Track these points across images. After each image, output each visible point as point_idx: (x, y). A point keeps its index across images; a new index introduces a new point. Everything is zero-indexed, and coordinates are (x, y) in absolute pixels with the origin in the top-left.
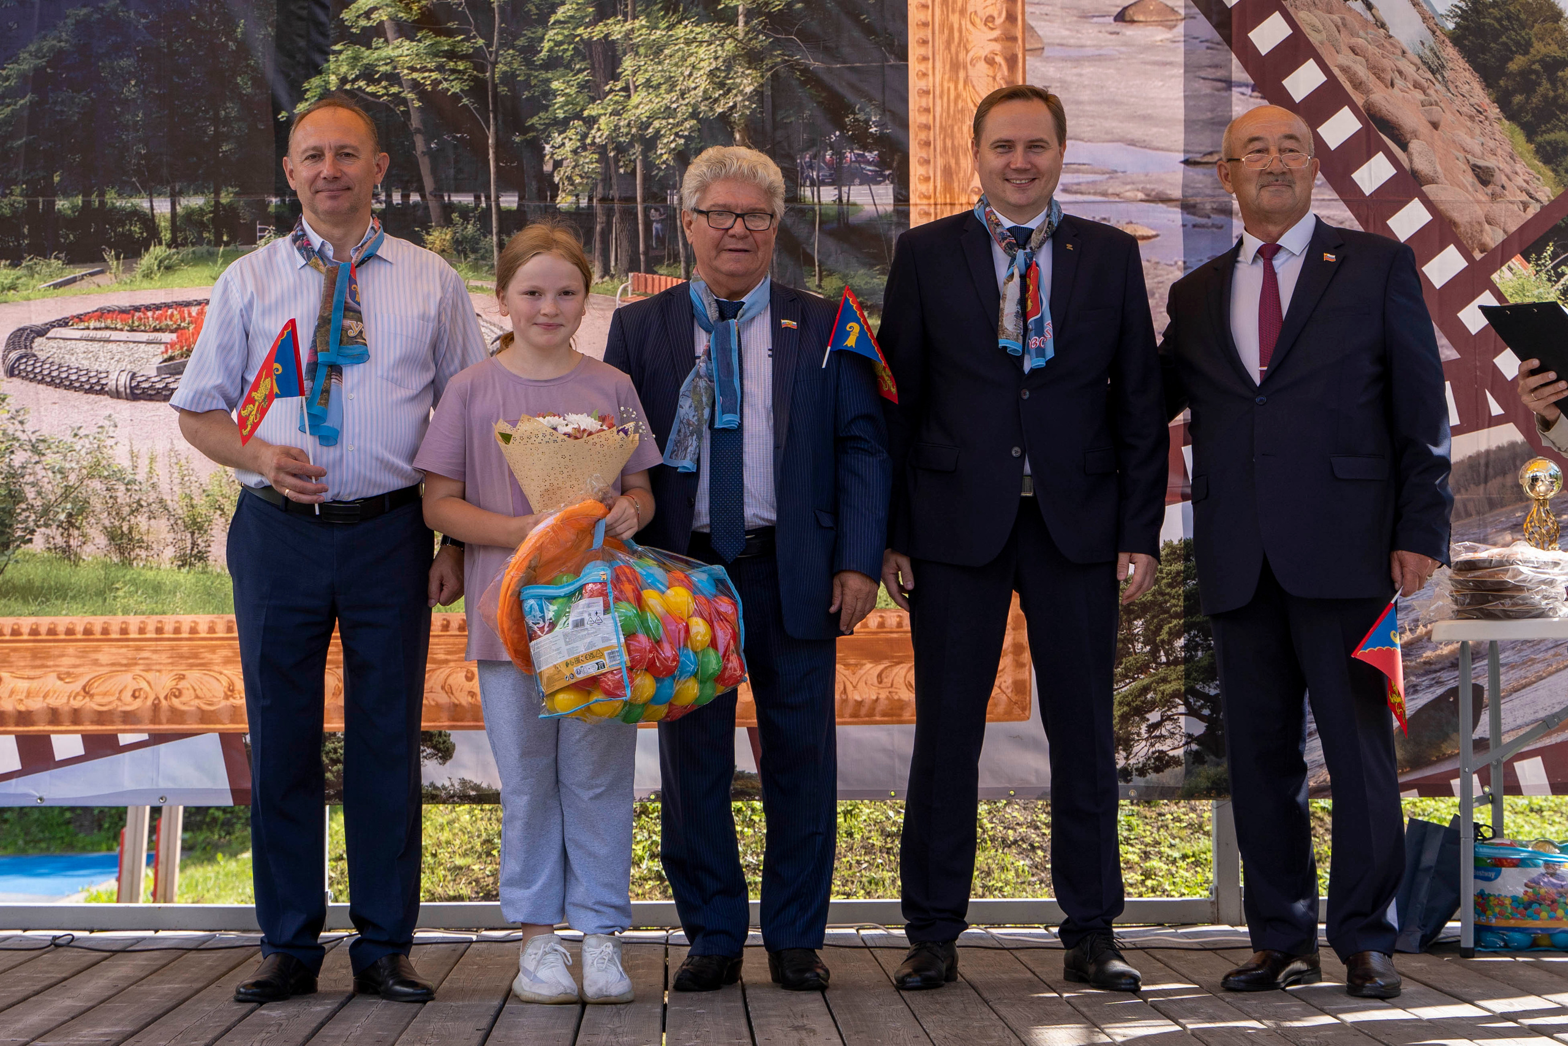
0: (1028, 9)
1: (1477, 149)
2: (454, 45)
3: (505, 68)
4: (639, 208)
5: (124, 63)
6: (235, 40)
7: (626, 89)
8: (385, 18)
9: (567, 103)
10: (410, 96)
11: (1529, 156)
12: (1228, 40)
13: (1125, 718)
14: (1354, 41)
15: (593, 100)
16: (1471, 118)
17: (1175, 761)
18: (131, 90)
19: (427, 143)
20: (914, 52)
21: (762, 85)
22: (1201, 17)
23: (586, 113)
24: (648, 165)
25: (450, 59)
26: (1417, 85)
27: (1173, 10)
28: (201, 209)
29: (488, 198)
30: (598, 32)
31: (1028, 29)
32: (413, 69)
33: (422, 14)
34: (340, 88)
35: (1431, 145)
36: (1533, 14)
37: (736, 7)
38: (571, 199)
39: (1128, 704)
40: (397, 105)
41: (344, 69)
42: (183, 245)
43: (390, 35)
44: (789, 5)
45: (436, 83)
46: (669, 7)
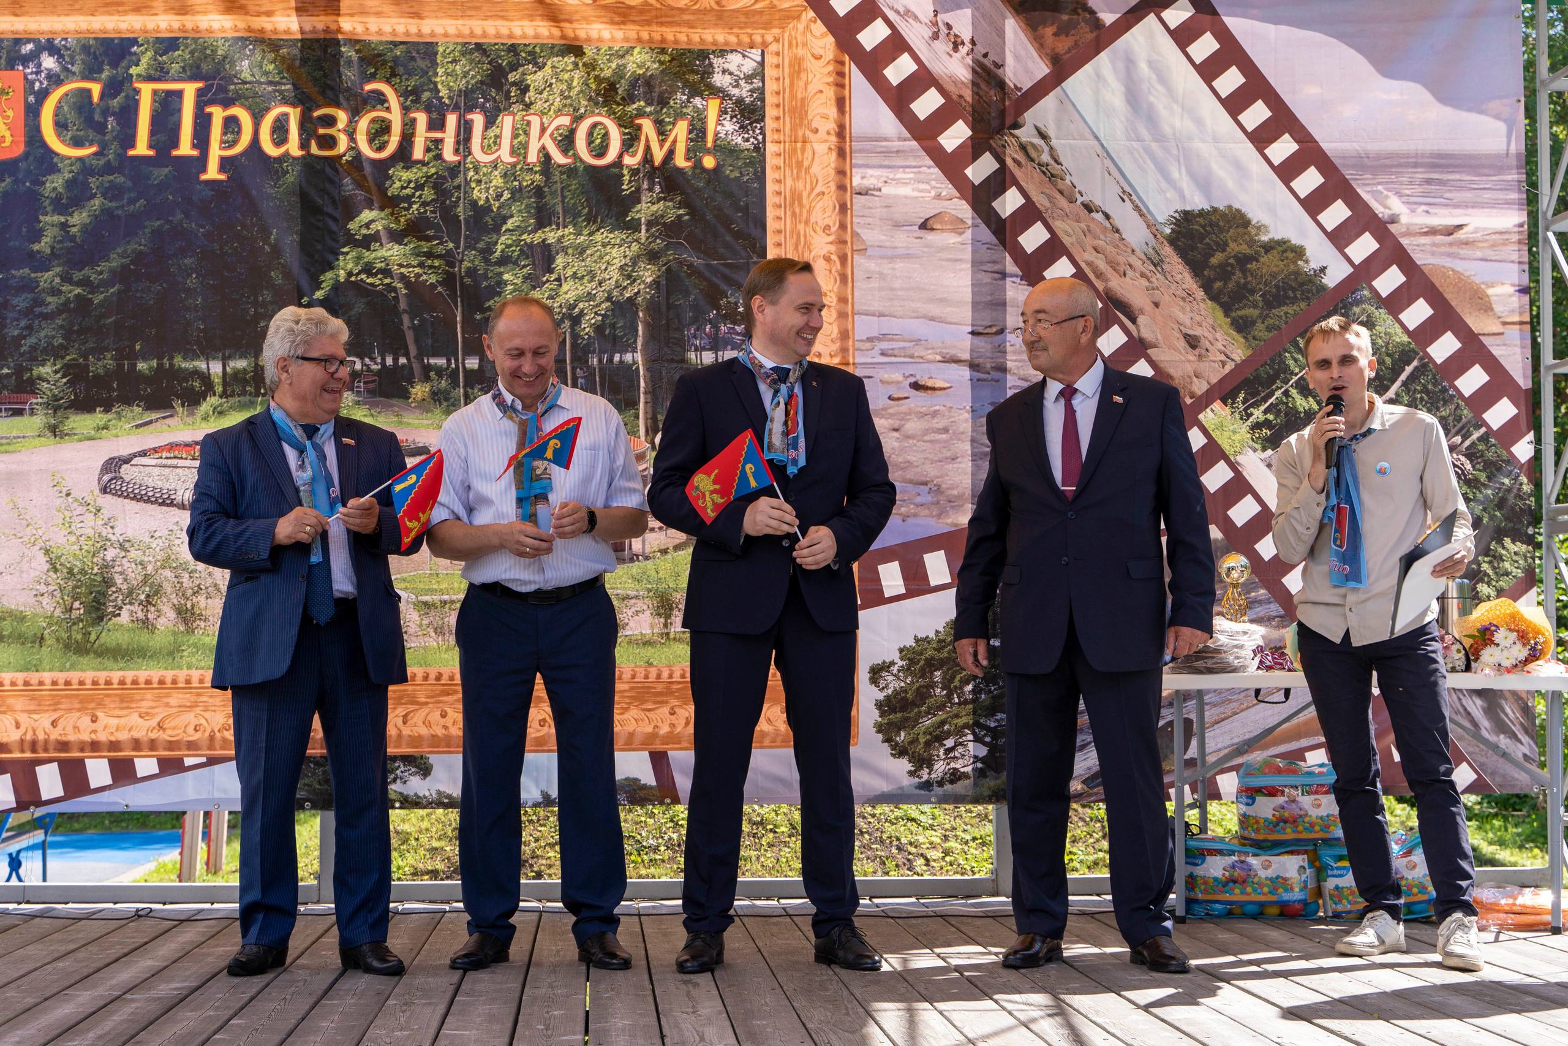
0: (855, 220)
1: (1188, 322)
2: (431, 248)
3: (469, 265)
4: (568, 368)
5: (187, 261)
6: (270, 244)
7: (558, 279)
8: (380, 228)
9: (515, 290)
10: (399, 285)
11: (1226, 327)
12: (1003, 242)
13: (928, 744)
14: (1096, 242)
15: (534, 288)
16: (1183, 299)
17: (965, 776)
18: (193, 281)
19: (412, 320)
21: (658, 277)
22: (983, 226)
24: (575, 336)
25: (428, 258)
26: (1143, 275)
27: (962, 221)
28: (245, 369)
29: (457, 360)
30: (538, 237)
31: (855, 234)
32: (401, 266)
33: (408, 225)
34: (347, 280)
35: (1153, 319)
36: (1228, 222)
37: (640, 219)
39: (930, 734)
40: (390, 292)
41: (350, 266)
42: (231, 396)
43: (384, 240)
44: (679, 217)
45: (418, 276)
46: (591, 219)
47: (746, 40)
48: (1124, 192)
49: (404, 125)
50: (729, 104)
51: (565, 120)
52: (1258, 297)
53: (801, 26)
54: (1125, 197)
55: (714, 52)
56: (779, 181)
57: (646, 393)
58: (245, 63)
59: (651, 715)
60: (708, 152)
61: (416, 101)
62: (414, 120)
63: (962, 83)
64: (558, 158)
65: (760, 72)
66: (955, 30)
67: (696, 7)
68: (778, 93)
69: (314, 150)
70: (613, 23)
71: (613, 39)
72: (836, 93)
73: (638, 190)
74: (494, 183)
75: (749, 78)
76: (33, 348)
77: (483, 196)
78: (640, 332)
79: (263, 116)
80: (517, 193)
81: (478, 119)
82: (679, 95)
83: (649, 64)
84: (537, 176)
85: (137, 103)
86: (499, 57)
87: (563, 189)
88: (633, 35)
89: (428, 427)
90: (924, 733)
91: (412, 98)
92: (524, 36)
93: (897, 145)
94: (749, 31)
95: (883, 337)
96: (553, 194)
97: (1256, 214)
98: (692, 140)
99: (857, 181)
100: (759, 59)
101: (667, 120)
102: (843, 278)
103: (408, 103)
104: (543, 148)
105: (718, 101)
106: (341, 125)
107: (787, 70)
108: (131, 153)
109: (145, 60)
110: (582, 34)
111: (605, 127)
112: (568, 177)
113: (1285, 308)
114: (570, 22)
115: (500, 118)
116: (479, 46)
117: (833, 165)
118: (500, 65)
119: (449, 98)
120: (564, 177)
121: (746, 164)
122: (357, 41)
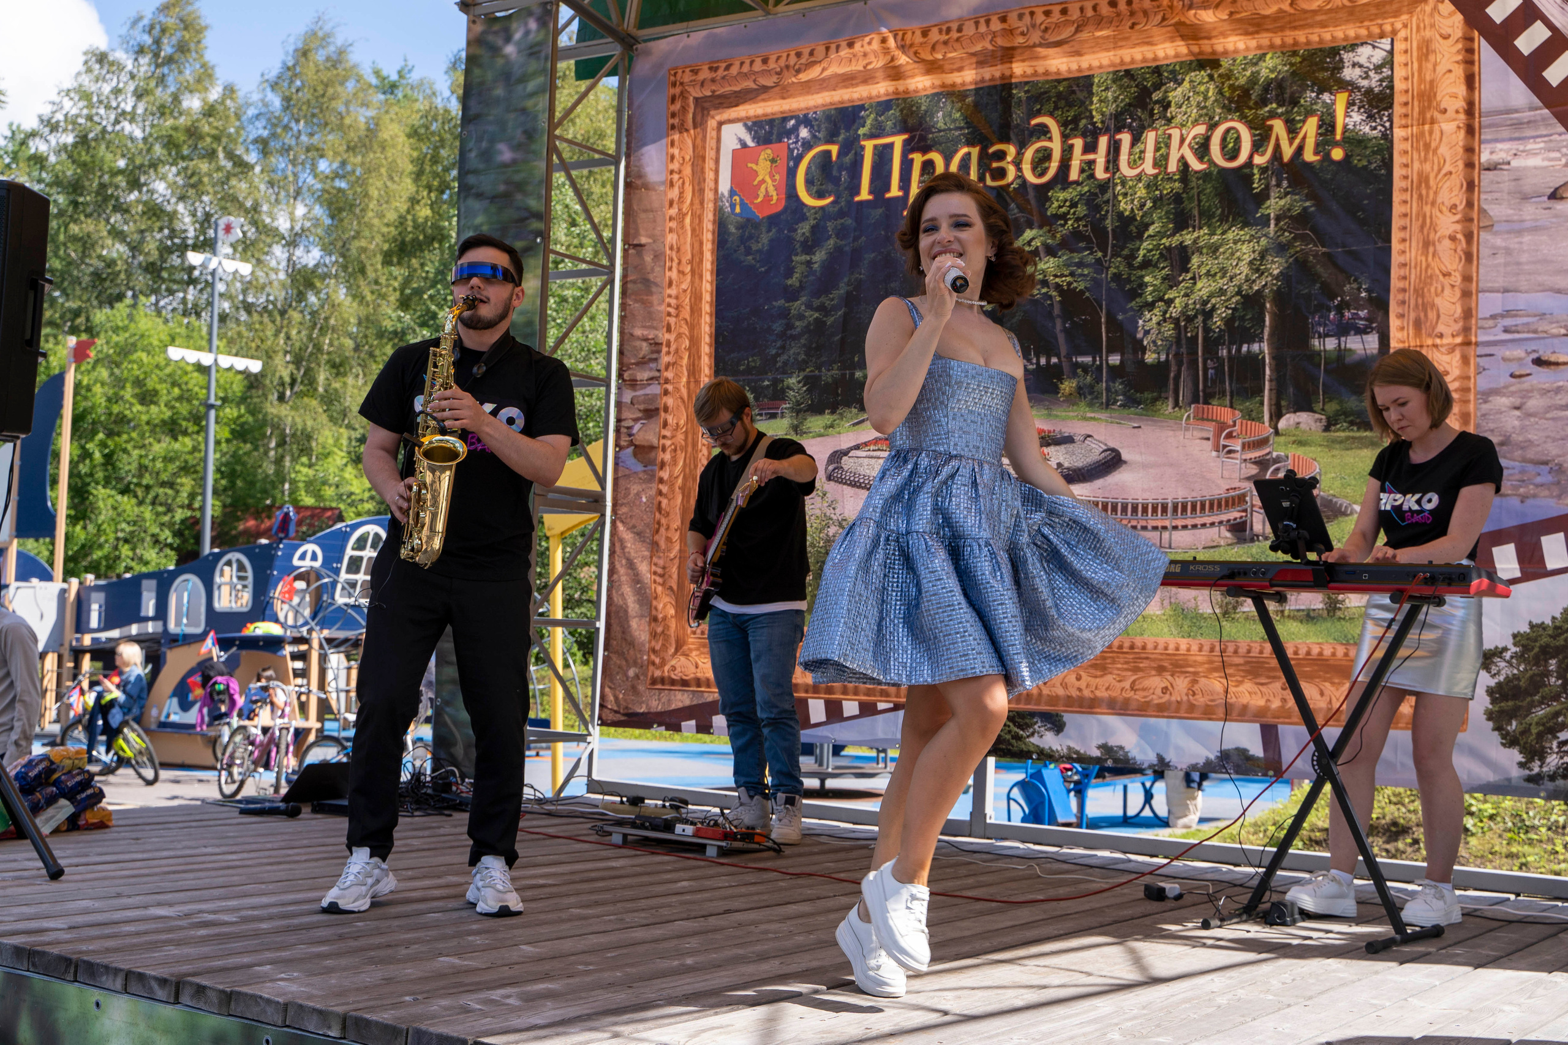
0: (1483, 197)
2: (1082, 258)
3: (1114, 271)
4: (1200, 360)
7: (1193, 278)
8: (1040, 245)
9: (1154, 291)
10: (1054, 294)
13: (1540, 736)
15: (1171, 287)
19: (1064, 323)
20: (1396, 235)
21: (1285, 268)
23: (1166, 297)
24: (1207, 330)
25: (1079, 267)
29: (1101, 358)
30: (1175, 241)
31: (1482, 211)
32: (1056, 276)
33: (1063, 239)
37: (1269, 214)
38: (1154, 356)
39: (1543, 725)
40: (1047, 300)
43: (1042, 255)
44: (1305, 209)
45: (1069, 284)
46: (1223, 219)
47: (1376, 30)
49: (1063, 151)
50: (1358, 96)
51: (1201, 129)
53: (1429, 9)
55: (1344, 47)
56: (1406, 166)
57: (1271, 381)
58: (940, 114)
59: (1263, 689)
60: (1336, 144)
61: (1075, 128)
62: (1072, 146)
64: (1196, 165)
65: (1389, 62)
68: (1406, 79)
69: (989, 182)
70: (1247, 33)
72: (1465, 71)
73: (1268, 187)
74: (1138, 194)
75: (1378, 68)
76: (785, 364)
77: (1129, 207)
78: (1267, 323)
79: (952, 158)
80: (1157, 202)
81: (1125, 138)
82: (1308, 94)
83: (1280, 67)
84: (1177, 184)
85: (862, 157)
86: (1145, 79)
87: (1198, 194)
88: (1265, 42)
89: (1073, 418)
90: (1537, 724)
91: (1069, 128)
92: (1166, 57)
93: (1527, 115)
94: (1379, 21)
95: (1507, 314)
96: (1191, 199)
98: (1321, 135)
99: (1485, 157)
100: (1388, 47)
101: (1298, 118)
102: (1468, 257)
103: (1067, 131)
104: (1182, 157)
105: (1346, 94)
106: (1009, 159)
107: (1415, 54)
108: (857, 199)
109: (869, 122)
110: (1219, 48)
111: (1237, 131)
112: (1204, 181)
114: (1209, 38)
115: (1144, 135)
116: (1127, 72)
117: (1461, 144)
118: (1146, 86)
119: (1102, 122)
120: (1201, 182)
121: (1374, 153)
122: (1026, 83)
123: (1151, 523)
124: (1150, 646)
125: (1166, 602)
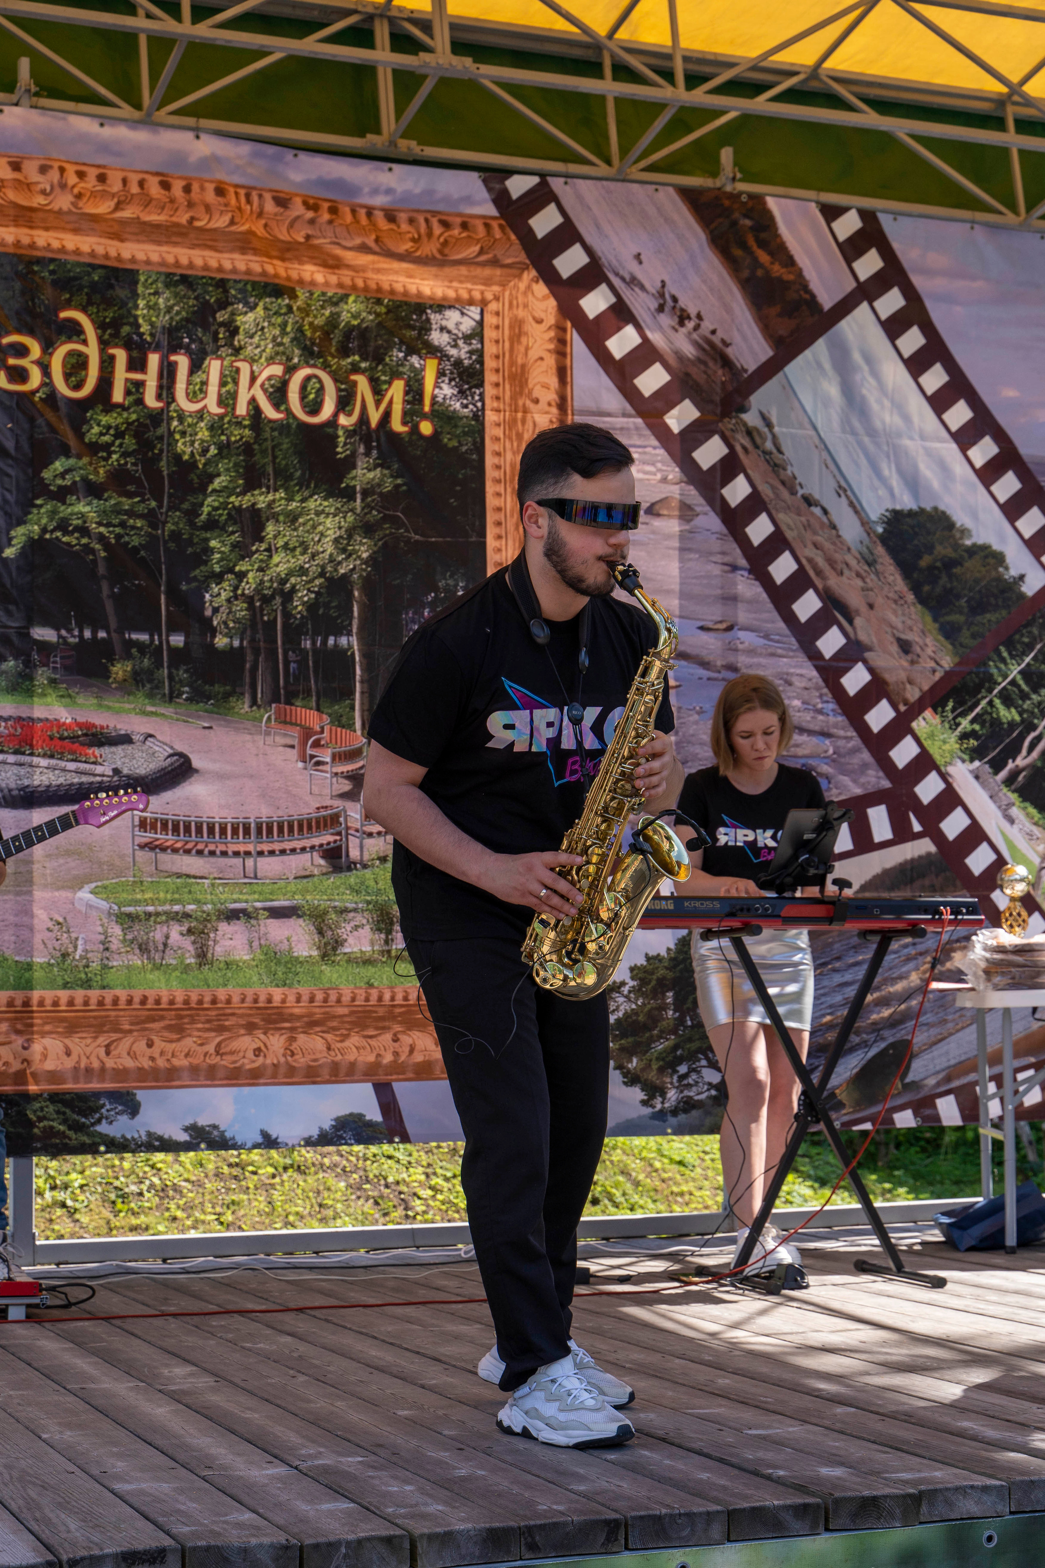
1: (900, 626)
2: (132, 505)
3: (173, 527)
7: (268, 550)
8: (78, 479)
9: (222, 560)
10: (98, 547)
11: (935, 632)
12: (731, 531)
13: (661, 1071)
14: (816, 538)
15: (243, 558)
16: (895, 602)
17: (700, 1104)
19: (111, 588)
20: (491, 532)
21: (374, 553)
22: (712, 514)
23: (237, 569)
24: (287, 615)
25: (130, 517)
26: (858, 575)
27: (692, 507)
29: (160, 636)
30: (246, 501)
32: (100, 524)
33: (108, 477)
34: (41, 537)
35: (868, 621)
36: (935, 523)
37: (355, 486)
38: (226, 640)
39: (663, 1059)
40: (88, 554)
41: (44, 521)
43: (81, 493)
44: (397, 487)
45: (118, 537)
46: (303, 484)
47: (466, 296)
48: (840, 487)
49: (102, 362)
50: (448, 366)
51: (277, 370)
52: (963, 602)
53: (522, 286)
54: (841, 492)
55: (431, 307)
56: (498, 454)
57: (362, 682)
59: (373, 1042)
60: (425, 417)
61: (116, 335)
62: (113, 358)
63: (689, 359)
64: (270, 412)
65: (478, 333)
66: (682, 303)
67: (418, 254)
68: (497, 357)
69: (5, 384)
70: (325, 265)
71: (327, 284)
72: (557, 361)
73: (354, 454)
74: (200, 436)
75: (467, 338)
77: (188, 450)
78: (356, 614)
80: (224, 449)
81: (182, 362)
82: (395, 352)
83: (364, 314)
84: (247, 432)
86: (208, 292)
87: (273, 448)
88: (346, 281)
89: (128, 712)
90: (657, 1059)
91: (108, 332)
92: (234, 271)
93: (619, 422)
94: (469, 286)
96: (264, 452)
97: (961, 518)
98: (408, 402)
100: (478, 317)
101: (383, 378)
103: (106, 337)
104: (254, 399)
105: (436, 361)
106: (32, 357)
107: (507, 332)
110: (295, 275)
111: (320, 381)
112: (280, 434)
113: (988, 616)
114: (282, 259)
115: (206, 362)
116: (185, 279)
118: (208, 302)
119: (152, 335)
120: (276, 434)
121: (465, 434)
122: (52, 260)
123: (232, 848)
124: (236, 999)
125: (256, 944)
